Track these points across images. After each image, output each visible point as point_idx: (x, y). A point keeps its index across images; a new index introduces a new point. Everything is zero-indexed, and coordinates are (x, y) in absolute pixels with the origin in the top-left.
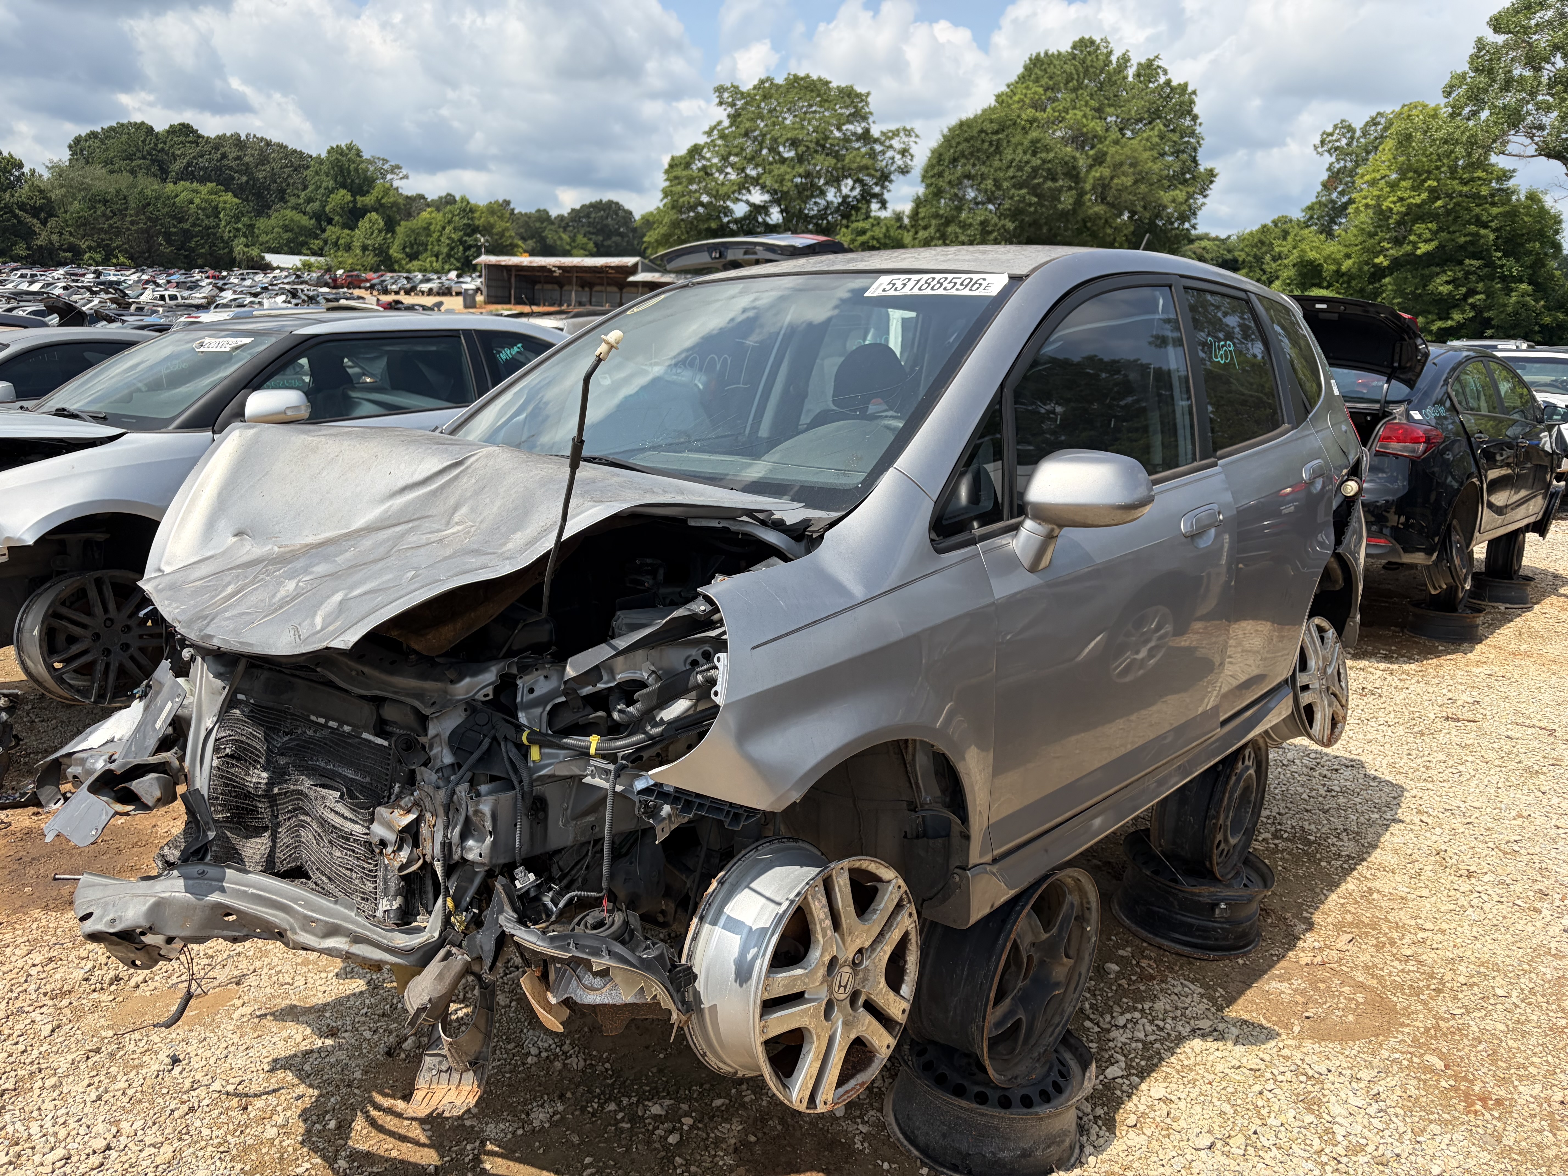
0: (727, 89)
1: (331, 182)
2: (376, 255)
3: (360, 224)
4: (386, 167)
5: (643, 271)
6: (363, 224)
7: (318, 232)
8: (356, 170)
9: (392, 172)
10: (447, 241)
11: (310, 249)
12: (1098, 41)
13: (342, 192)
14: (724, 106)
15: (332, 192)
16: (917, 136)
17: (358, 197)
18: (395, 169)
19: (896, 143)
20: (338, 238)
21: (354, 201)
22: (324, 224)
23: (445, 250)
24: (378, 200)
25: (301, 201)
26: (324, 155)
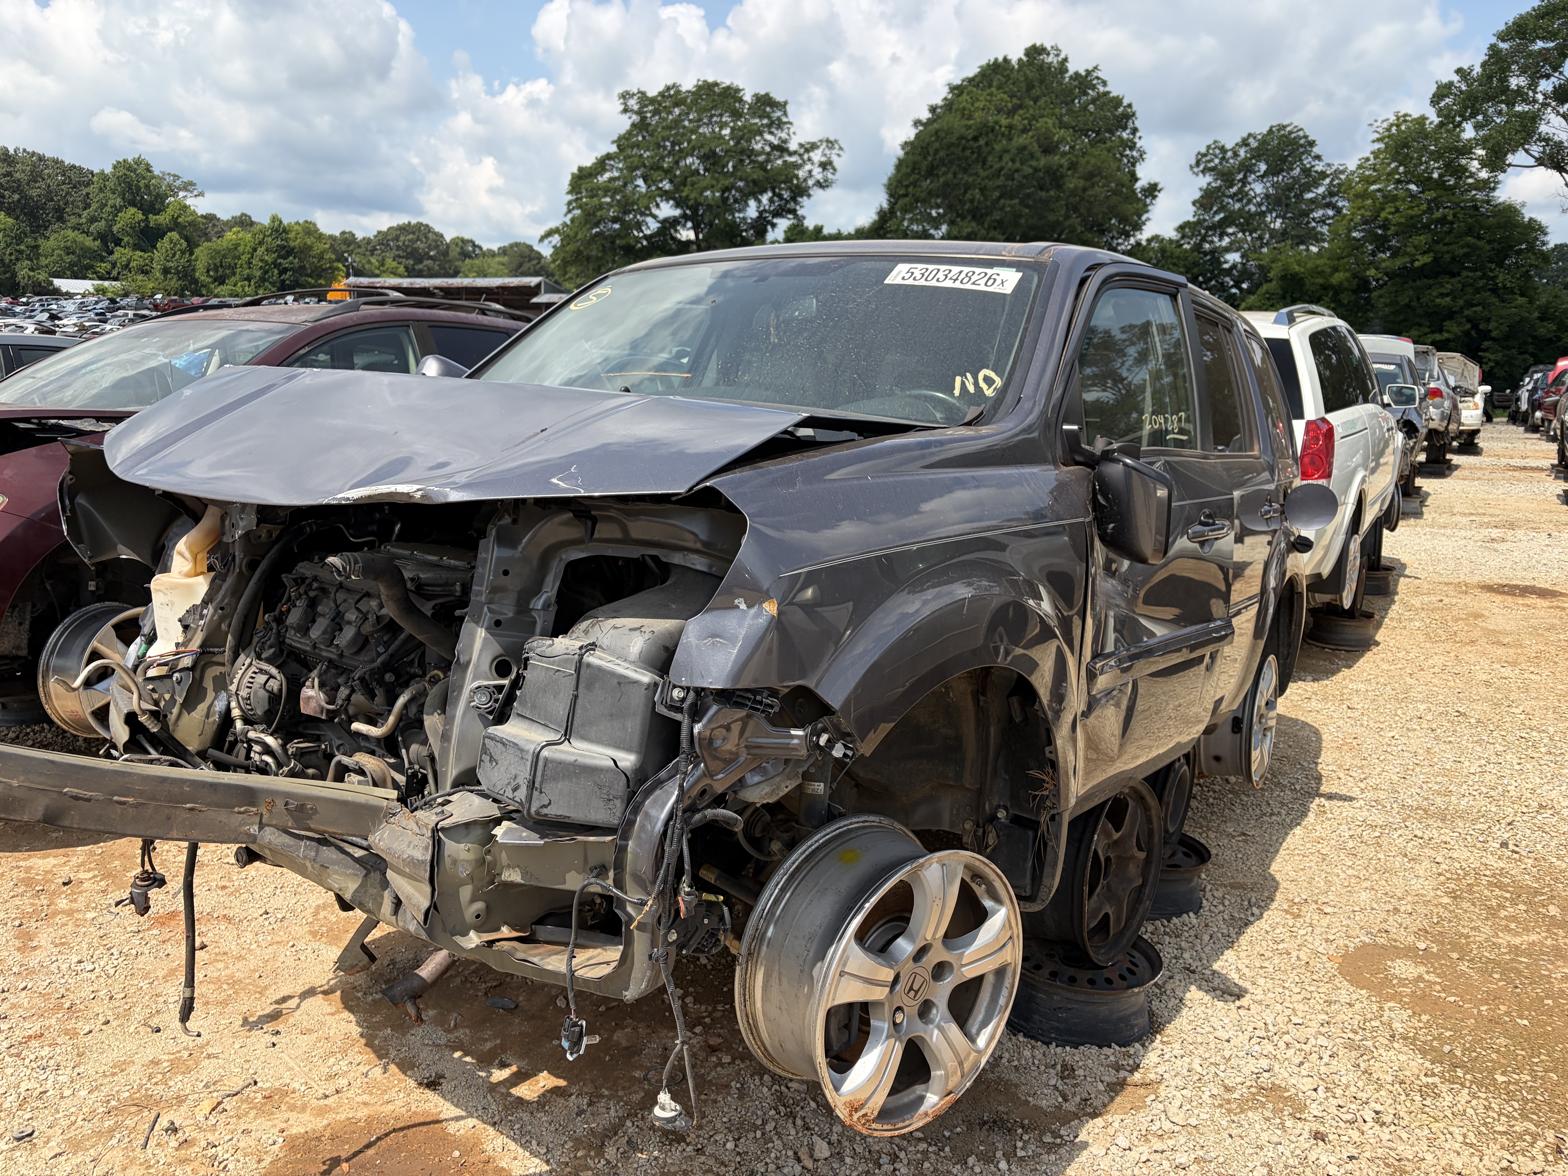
0: (634, 95)
1: (119, 200)
2: (179, 279)
3: (159, 245)
4: (178, 183)
5: (546, 292)
6: (164, 244)
7: (104, 254)
8: (147, 186)
9: (185, 189)
10: (261, 264)
11: (96, 273)
12: (1049, 48)
13: (132, 210)
14: (628, 115)
15: (120, 211)
16: (841, 149)
17: (150, 216)
18: (188, 186)
19: (817, 156)
20: (129, 261)
21: (147, 220)
22: (111, 245)
23: (258, 274)
24: (175, 219)
25: (84, 220)
26: (108, 170)
